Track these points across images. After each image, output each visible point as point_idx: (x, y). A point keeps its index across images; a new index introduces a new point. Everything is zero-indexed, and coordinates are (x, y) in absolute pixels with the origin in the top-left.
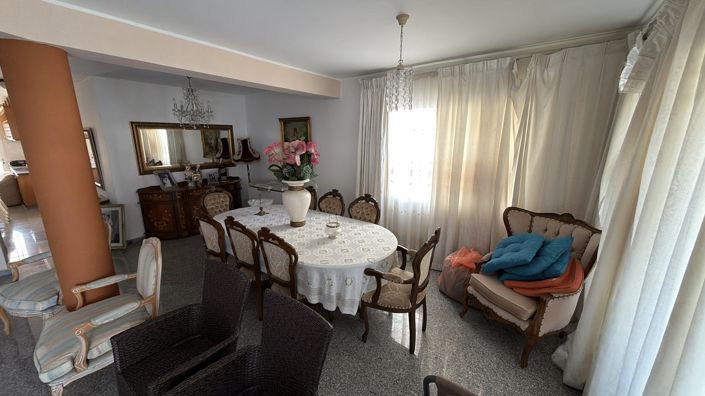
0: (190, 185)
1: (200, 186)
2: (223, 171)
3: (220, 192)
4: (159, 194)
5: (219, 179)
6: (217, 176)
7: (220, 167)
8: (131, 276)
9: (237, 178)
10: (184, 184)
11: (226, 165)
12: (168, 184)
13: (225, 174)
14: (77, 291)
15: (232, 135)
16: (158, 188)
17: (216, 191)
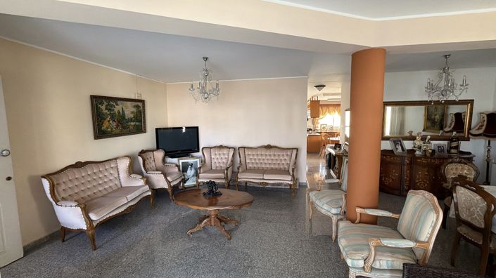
0: (418, 153)
1: (428, 155)
2: (454, 144)
3: (465, 164)
4: (391, 156)
5: (449, 151)
6: (446, 148)
7: (451, 140)
8: (396, 216)
9: (469, 153)
10: (412, 151)
11: (458, 139)
12: (400, 150)
13: (457, 147)
14: (359, 210)
15: (472, 109)
16: (392, 151)
17: (460, 162)
